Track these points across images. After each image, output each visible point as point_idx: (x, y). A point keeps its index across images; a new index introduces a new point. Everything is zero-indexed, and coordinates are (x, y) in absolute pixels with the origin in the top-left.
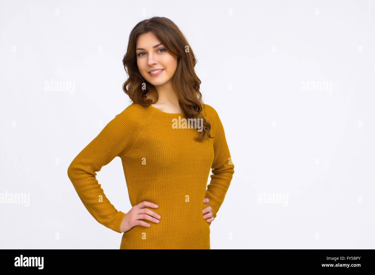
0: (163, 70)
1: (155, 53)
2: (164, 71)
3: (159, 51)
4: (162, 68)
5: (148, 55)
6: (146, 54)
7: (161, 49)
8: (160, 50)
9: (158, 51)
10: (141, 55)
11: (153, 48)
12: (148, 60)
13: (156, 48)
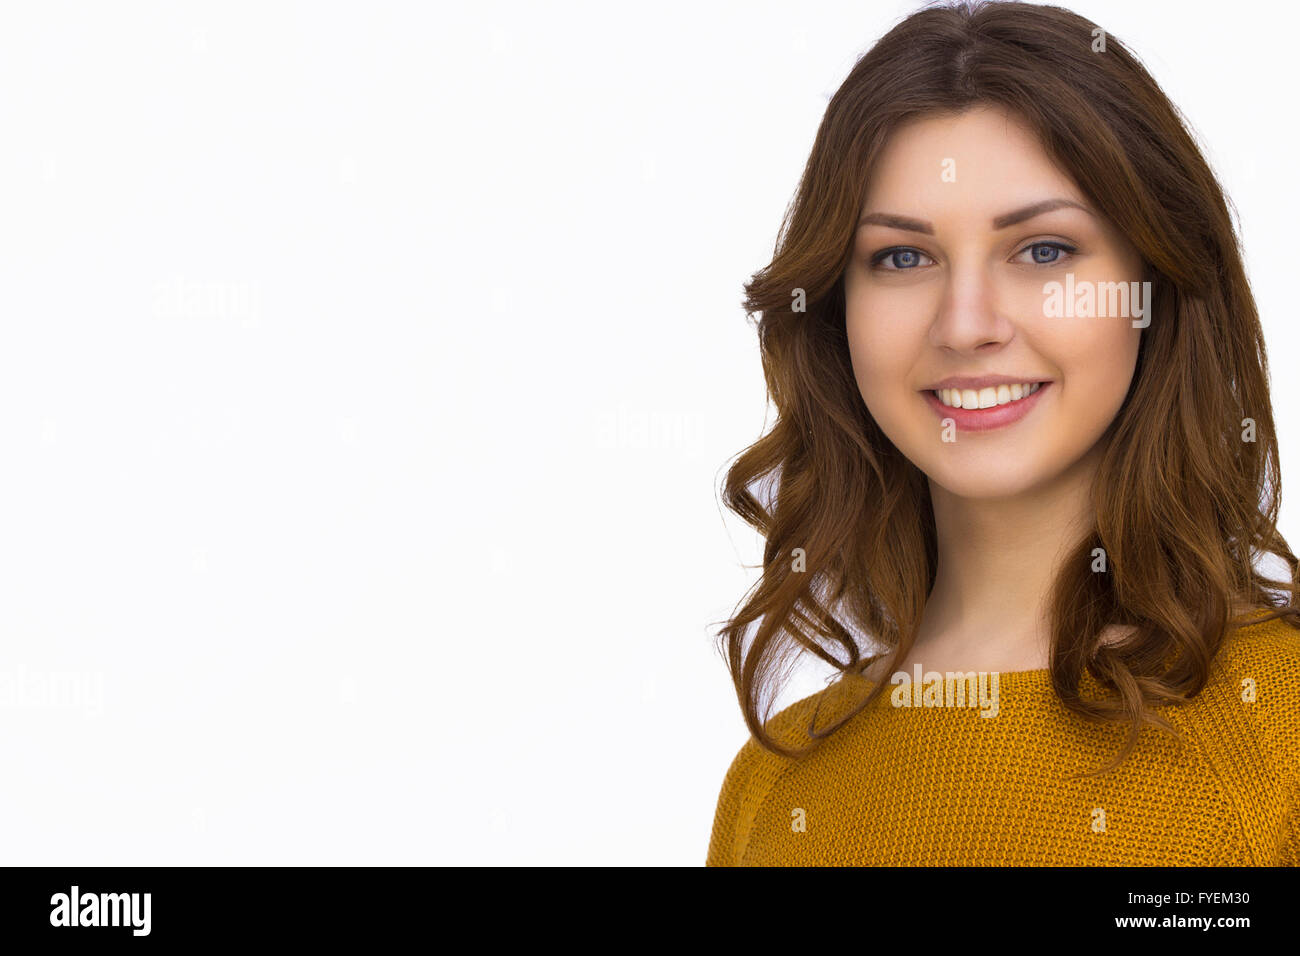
0: (1043, 385)
1: (1000, 265)
2: (1050, 393)
3: (1028, 256)
4: (1037, 372)
5: (949, 271)
6: (923, 261)
7: (1048, 239)
8: (1035, 247)
9: (1024, 250)
10: (889, 262)
11: (989, 225)
12: (944, 309)
13: (1013, 231)
